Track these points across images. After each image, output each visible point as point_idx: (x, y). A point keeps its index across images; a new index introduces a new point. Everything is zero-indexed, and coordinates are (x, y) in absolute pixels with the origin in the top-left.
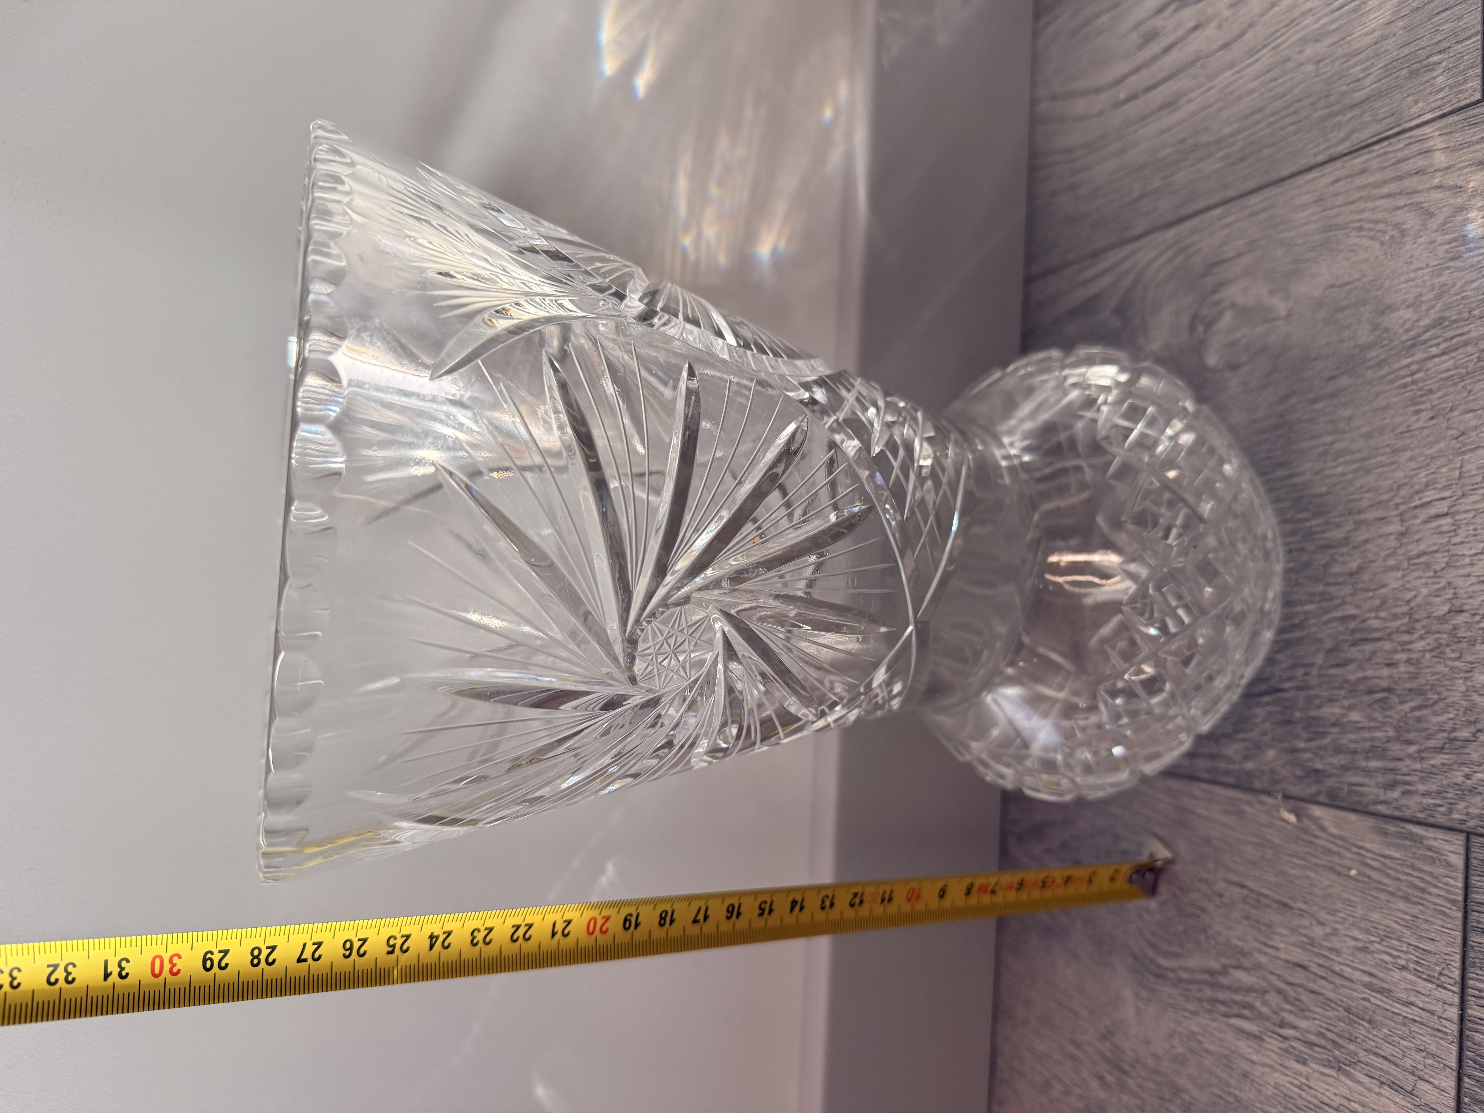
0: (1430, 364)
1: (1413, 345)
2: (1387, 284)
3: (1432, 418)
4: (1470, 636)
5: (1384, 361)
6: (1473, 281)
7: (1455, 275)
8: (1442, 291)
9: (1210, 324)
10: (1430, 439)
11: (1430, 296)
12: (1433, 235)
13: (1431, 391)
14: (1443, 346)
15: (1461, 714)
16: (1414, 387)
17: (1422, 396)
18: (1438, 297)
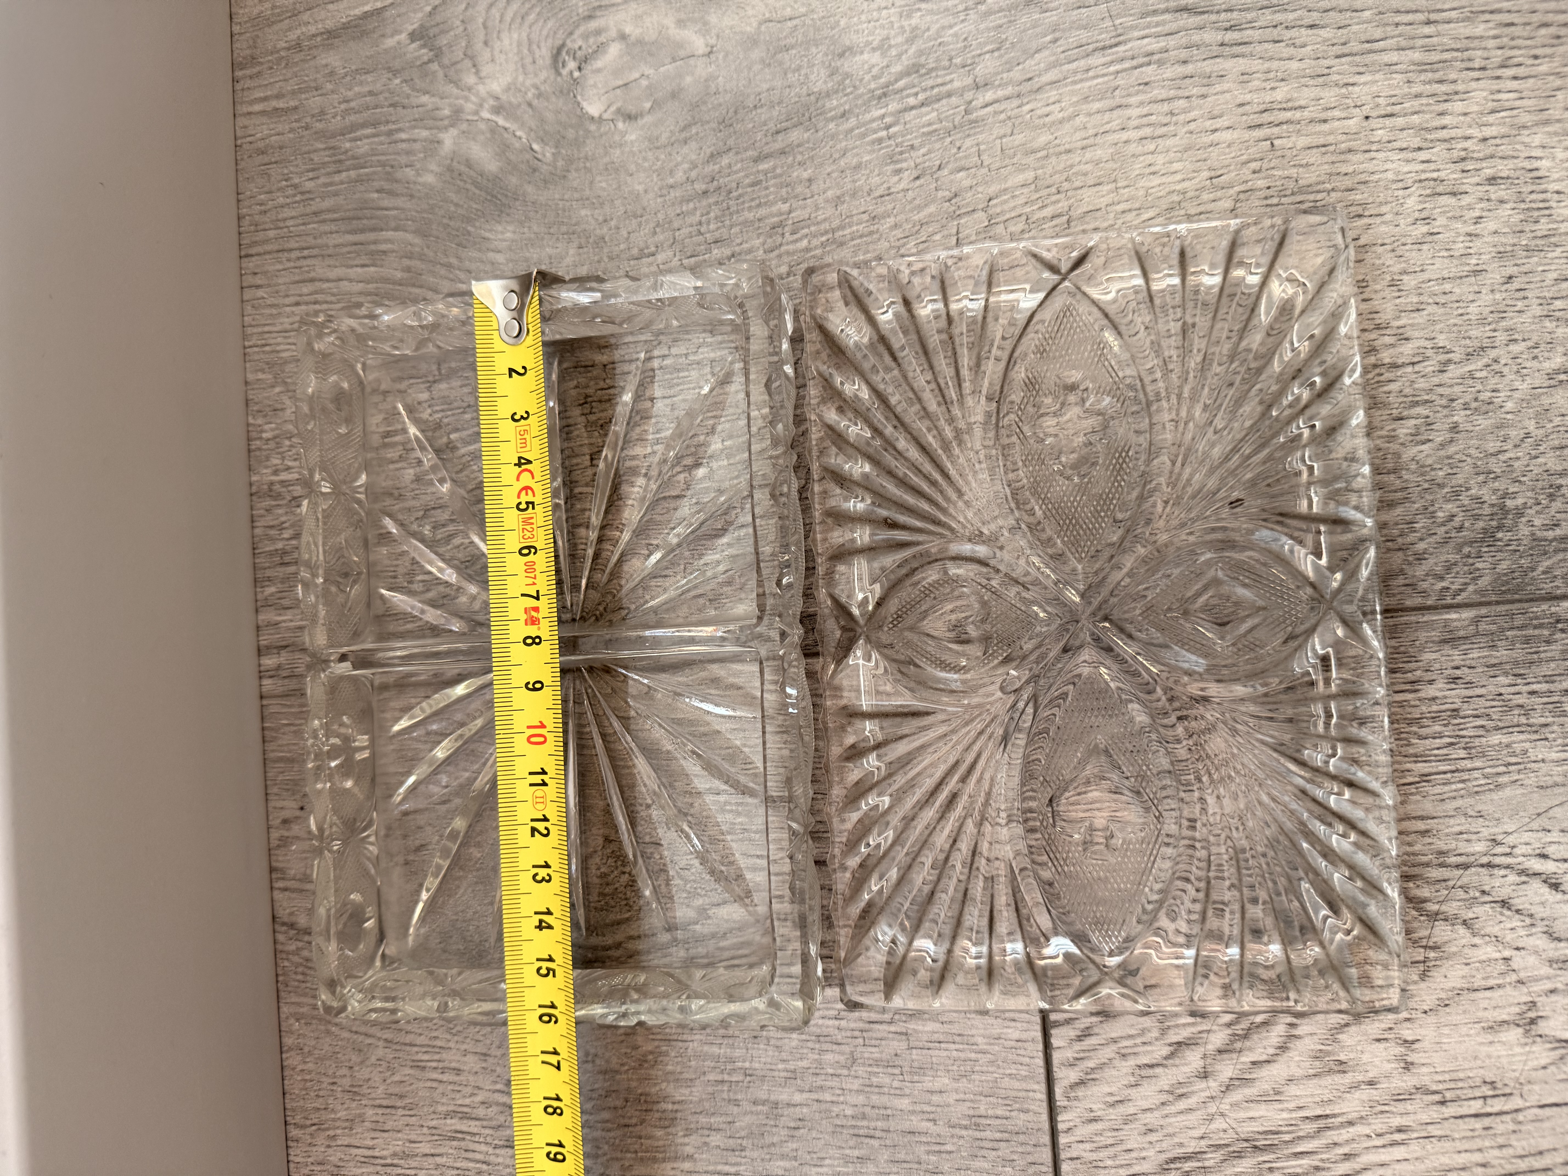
0: (909, 116)
1: (885, 95)
2: (843, 23)
3: (918, 178)
5: (850, 111)
6: (951, 27)
7: (928, 18)
8: (914, 35)
9: (586, 60)
10: (917, 202)
11: (900, 39)
13: (912, 147)
14: (921, 97)
16: (892, 142)
17: (901, 153)
18: (910, 41)
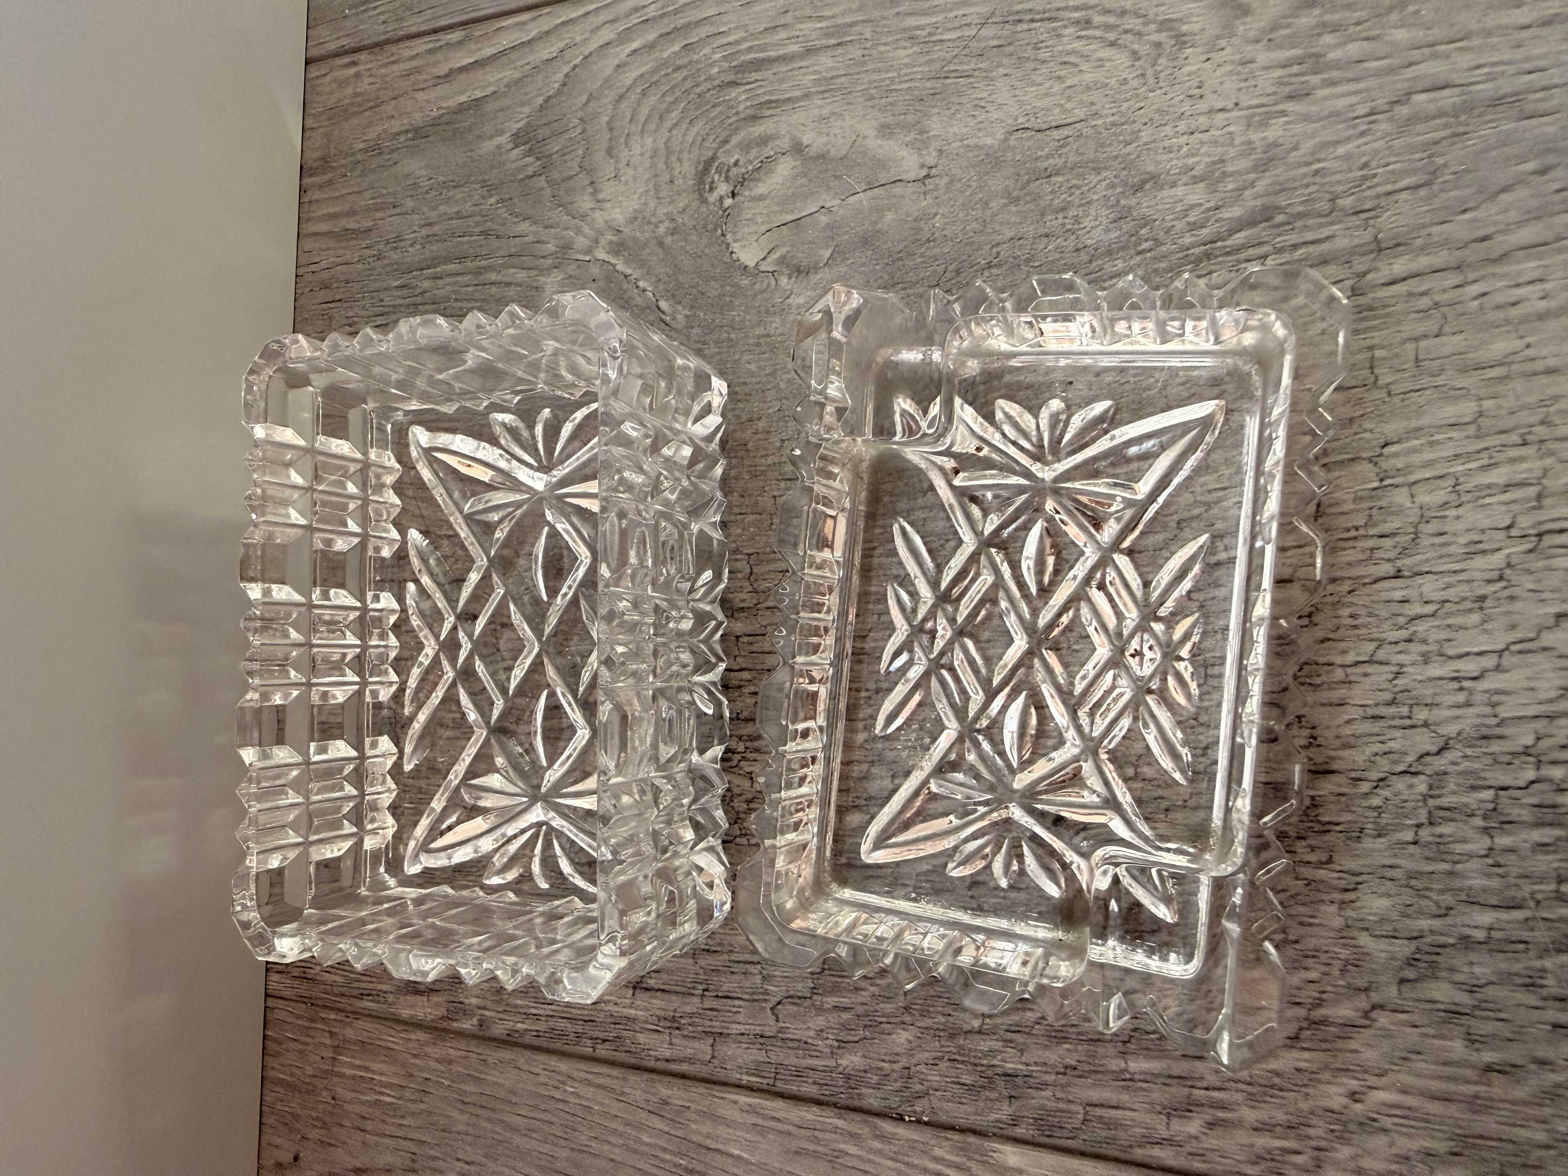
4: (1349, 822)
12: (1249, 48)
15: (1336, 973)
